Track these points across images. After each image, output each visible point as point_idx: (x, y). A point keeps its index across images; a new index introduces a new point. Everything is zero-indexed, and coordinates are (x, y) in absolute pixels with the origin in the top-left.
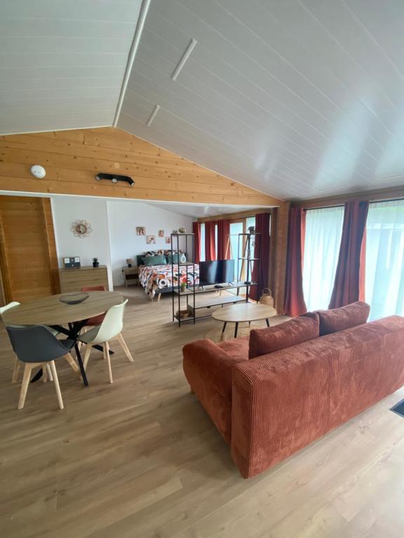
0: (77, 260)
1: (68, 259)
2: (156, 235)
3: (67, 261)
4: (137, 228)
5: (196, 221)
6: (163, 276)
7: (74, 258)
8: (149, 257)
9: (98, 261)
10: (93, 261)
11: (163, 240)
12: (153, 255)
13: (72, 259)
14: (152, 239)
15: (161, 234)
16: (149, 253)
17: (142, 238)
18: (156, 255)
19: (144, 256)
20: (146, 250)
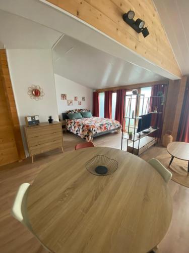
0: (37, 119)
1: (30, 118)
2: (73, 99)
3: (29, 120)
4: (62, 95)
5: (95, 91)
6: (93, 126)
7: (34, 117)
8: (71, 114)
9: (53, 118)
10: (49, 119)
11: (77, 103)
12: (73, 113)
13: (33, 117)
14: (71, 102)
15: (76, 98)
16: (70, 111)
17: (65, 101)
18: (75, 113)
19: (67, 113)
20: (68, 110)
